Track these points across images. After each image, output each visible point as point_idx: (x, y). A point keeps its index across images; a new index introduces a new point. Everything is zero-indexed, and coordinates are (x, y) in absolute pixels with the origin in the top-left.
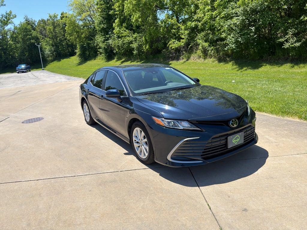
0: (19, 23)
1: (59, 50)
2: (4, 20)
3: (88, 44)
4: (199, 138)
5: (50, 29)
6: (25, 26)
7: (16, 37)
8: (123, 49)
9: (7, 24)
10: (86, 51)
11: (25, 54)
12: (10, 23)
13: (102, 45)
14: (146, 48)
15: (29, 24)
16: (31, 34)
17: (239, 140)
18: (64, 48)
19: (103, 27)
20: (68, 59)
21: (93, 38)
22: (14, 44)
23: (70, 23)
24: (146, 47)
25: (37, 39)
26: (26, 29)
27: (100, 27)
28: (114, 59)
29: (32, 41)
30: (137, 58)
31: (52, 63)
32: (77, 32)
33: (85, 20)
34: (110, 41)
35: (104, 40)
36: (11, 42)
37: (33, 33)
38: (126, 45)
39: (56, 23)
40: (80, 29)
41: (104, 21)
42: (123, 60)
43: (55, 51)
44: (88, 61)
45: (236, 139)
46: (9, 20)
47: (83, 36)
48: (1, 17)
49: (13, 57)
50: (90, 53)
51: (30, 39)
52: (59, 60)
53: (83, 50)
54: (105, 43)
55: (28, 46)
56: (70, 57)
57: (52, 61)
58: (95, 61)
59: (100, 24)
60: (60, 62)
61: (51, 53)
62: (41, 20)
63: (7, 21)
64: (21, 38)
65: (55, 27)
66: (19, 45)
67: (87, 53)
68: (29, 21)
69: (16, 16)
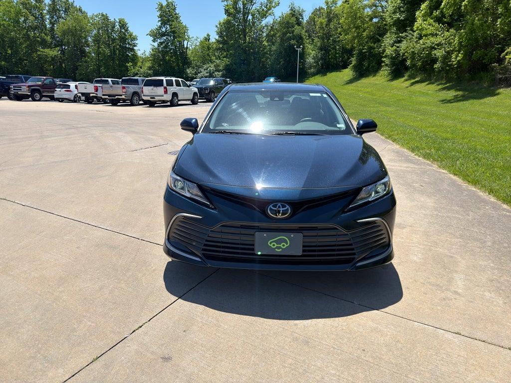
0: (280, 15)
1: (329, 57)
2: (263, 10)
3: (371, 48)
4: (200, 217)
5: (321, 23)
6: (288, 19)
7: (274, 35)
8: (420, 60)
9: (265, 15)
10: (364, 60)
11: (280, 62)
12: (270, 14)
13: (389, 51)
14: (457, 58)
15: (293, 15)
16: (294, 31)
17: (286, 246)
18: (336, 53)
19: (399, 18)
20: (338, 73)
21: (380, 38)
22: (269, 45)
23: (348, 13)
24: (457, 56)
25: (300, 39)
26: (288, 22)
27: (392, 19)
28: (404, 76)
29: (292, 42)
30: (442, 78)
31: (313, 78)
32: (357, 28)
33: (376, 6)
34: (403, 45)
35: (395, 42)
36: (265, 43)
37: (296, 29)
38: (427, 51)
39: (333, 13)
40: (363, 22)
41: (403, 7)
42: (416, 80)
43: (322, 58)
44: (364, 78)
45: (278, 242)
46: (269, 9)
47: (365, 34)
48: (260, 5)
49: (264, 66)
50: (369, 65)
51: (290, 39)
52: (324, 74)
53: (360, 59)
54: (394, 48)
55: (285, 50)
56: (342, 70)
57: (314, 75)
58: (374, 78)
59: (395, 13)
60: (325, 77)
61: (315, 63)
62: (318, 8)
63: (267, 12)
64: (279, 36)
65: (330, 21)
66: (274, 48)
67: (366, 64)
68: (294, 12)
69: (279, 3)
